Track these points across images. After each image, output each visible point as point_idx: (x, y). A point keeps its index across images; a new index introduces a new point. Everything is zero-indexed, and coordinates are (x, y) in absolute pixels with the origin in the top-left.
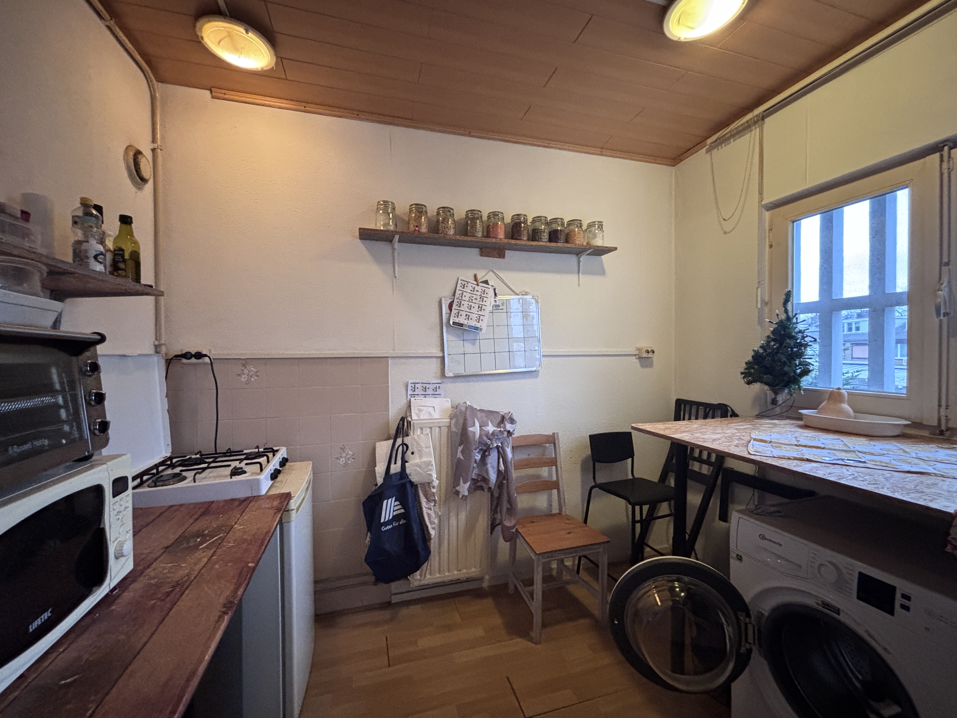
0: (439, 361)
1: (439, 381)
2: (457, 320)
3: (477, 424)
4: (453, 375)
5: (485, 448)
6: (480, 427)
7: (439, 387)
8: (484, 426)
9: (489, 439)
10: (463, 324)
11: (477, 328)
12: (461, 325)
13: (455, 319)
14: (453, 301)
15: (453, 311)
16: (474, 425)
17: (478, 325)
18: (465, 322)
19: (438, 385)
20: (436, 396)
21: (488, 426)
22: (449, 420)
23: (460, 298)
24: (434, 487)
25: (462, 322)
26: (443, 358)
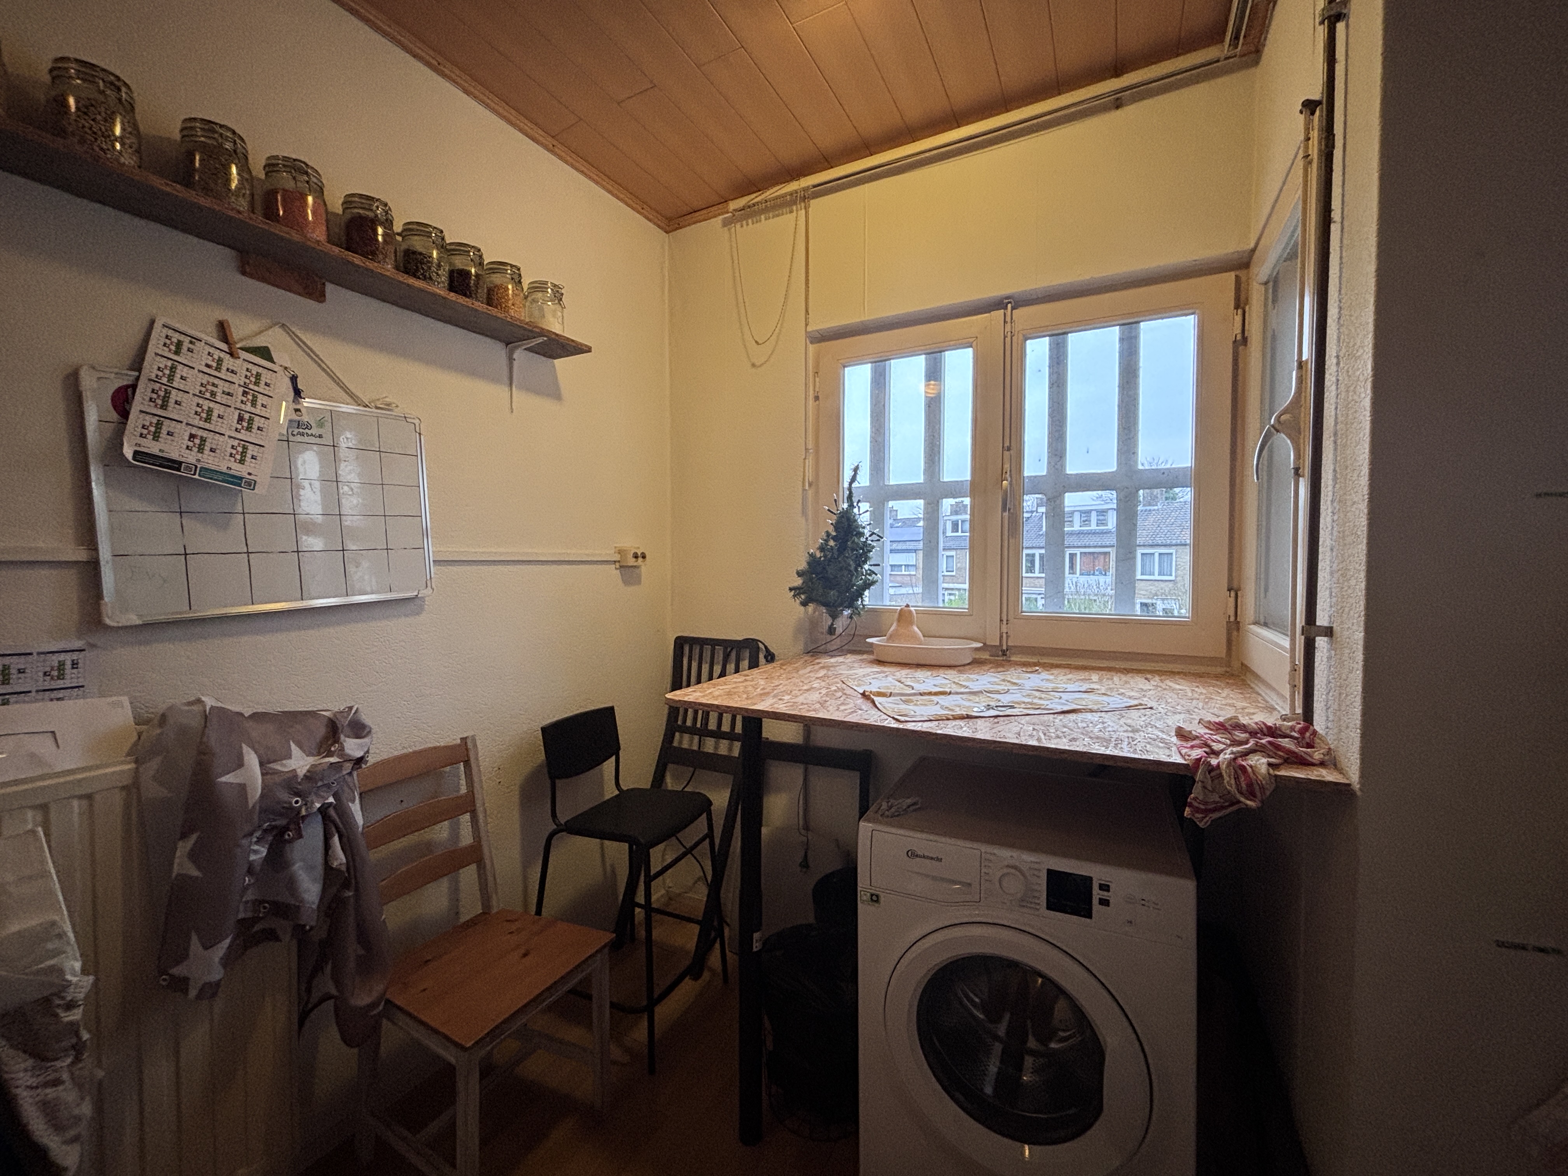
0: (71, 577)
1: (78, 644)
2: (152, 447)
3: (252, 759)
4: (139, 622)
5: (281, 822)
6: (261, 764)
7: (75, 665)
8: (274, 761)
9: (297, 794)
10: (181, 463)
11: (237, 480)
12: (176, 465)
13: (143, 441)
14: (134, 387)
15: (132, 417)
16: (239, 763)
17: (238, 470)
18: (191, 457)
19: (68, 658)
20: (61, 694)
21: (290, 758)
22: (132, 766)
23: (164, 380)
24: (70, 1006)
25: (174, 456)
26: (92, 568)
